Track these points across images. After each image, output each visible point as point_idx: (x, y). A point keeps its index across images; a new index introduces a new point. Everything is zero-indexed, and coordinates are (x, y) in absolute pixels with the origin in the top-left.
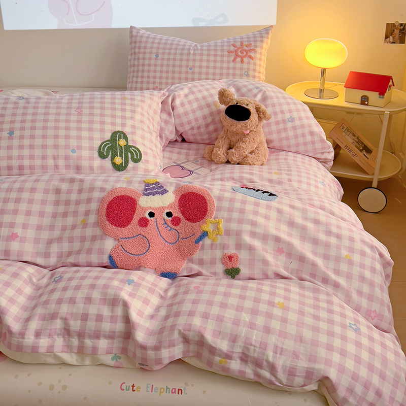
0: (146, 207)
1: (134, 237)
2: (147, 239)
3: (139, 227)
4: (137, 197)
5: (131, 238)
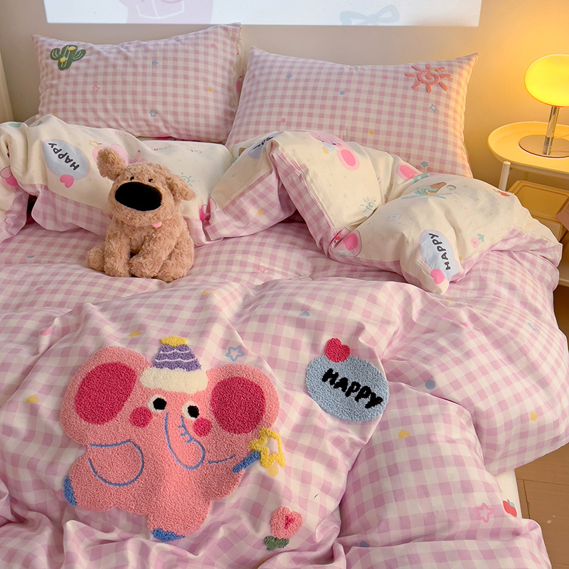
0: (152, 388)
1: (117, 444)
2: (141, 451)
3: (129, 425)
4: (138, 369)
5: (112, 445)
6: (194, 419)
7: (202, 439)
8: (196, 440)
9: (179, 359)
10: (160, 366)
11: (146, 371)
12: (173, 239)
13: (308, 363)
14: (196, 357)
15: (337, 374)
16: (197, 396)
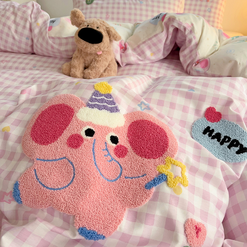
0: (85, 121)
1: (55, 160)
2: (73, 166)
3: (66, 146)
4: (76, 108)
5: (52, 160)
6: (114, 145)
7: (121, 160)
8: (115, 160)
9: (105, 104)
10: (92, 106)
11: (81, 109)
12: (107, 62)
13: (192, 122)
14: (117, 104)
15: (213, 130)
16: (117, 130)
